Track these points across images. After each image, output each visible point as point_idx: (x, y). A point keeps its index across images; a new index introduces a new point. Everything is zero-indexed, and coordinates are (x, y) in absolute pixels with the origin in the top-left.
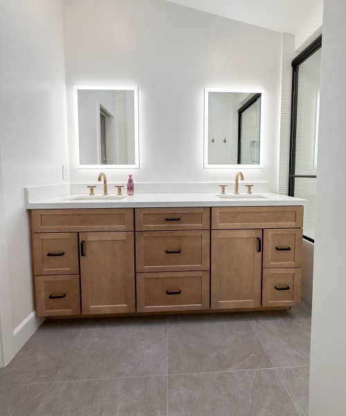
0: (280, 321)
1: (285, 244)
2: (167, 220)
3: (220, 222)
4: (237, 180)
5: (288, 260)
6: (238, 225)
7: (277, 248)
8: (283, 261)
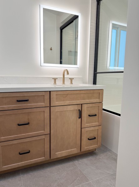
0: (90, 158)
1: (93, 113)
2: (18, 101)
3: (57, 101)
4: (64, 75)
5: (95, 122)
6: (67, 102)
7: (89, 116)
8: (92, 123)
